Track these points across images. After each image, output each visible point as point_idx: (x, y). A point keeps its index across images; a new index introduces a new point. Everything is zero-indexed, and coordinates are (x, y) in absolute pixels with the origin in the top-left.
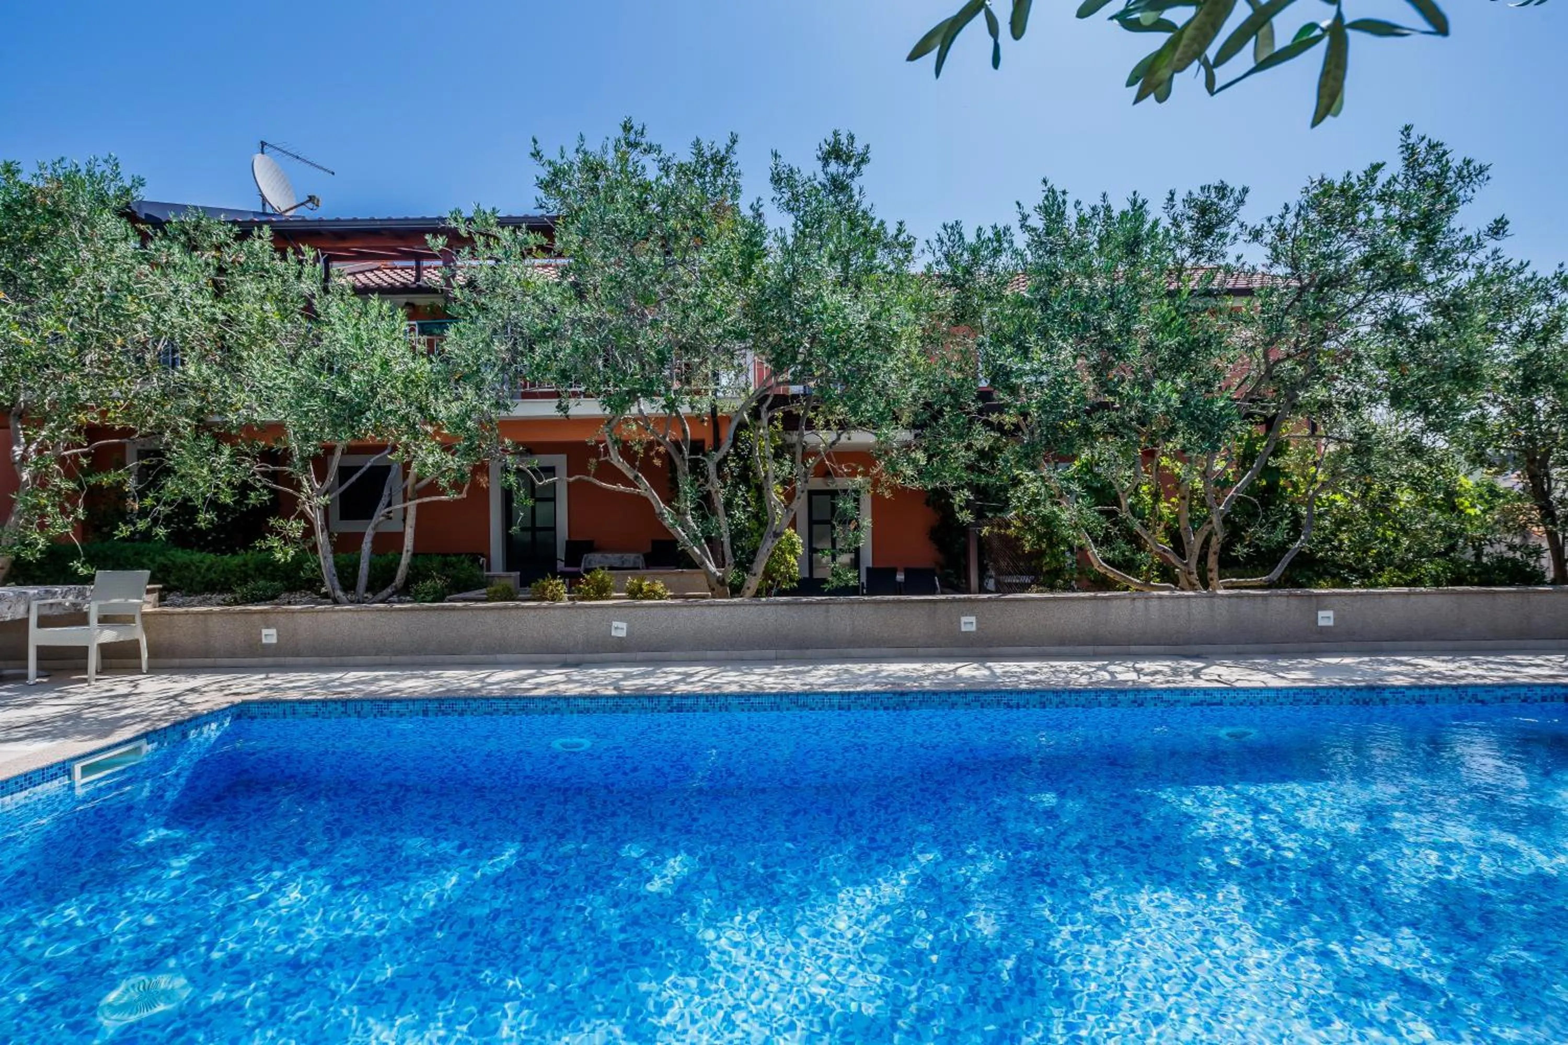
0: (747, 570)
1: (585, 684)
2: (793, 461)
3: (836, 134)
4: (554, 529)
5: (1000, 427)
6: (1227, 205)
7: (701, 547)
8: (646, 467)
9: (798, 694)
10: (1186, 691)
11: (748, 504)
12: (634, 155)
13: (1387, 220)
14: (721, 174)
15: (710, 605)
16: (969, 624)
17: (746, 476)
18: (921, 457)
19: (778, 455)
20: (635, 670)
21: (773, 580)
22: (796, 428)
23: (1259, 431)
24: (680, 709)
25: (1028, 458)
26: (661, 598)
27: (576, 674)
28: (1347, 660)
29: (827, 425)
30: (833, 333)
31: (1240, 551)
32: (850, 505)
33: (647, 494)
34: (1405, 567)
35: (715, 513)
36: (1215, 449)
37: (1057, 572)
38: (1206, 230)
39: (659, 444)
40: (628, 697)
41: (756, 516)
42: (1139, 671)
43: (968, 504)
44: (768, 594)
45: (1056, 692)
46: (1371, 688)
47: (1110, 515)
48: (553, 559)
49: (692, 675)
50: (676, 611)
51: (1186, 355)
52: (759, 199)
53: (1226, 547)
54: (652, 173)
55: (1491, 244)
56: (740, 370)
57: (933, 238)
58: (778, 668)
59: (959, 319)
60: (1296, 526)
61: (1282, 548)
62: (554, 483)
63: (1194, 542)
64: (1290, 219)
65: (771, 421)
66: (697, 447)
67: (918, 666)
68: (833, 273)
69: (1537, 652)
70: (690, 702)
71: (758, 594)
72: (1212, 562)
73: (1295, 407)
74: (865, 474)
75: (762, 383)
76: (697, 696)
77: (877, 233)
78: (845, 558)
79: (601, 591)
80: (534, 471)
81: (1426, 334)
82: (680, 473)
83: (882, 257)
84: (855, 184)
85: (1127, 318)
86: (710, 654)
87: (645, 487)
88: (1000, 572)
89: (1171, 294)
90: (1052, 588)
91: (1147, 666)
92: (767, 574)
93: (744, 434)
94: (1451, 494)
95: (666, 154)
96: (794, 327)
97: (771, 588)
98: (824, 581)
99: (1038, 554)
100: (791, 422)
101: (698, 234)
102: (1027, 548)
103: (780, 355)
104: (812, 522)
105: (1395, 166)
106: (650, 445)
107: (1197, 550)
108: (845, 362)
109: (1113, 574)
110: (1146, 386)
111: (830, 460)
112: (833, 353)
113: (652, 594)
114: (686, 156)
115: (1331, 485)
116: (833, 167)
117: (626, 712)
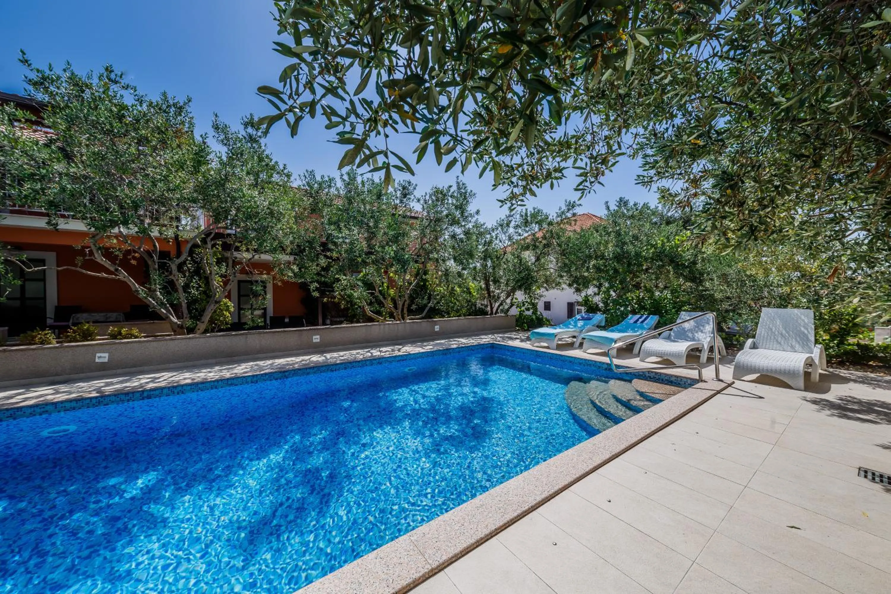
0: (199, 320)
1: (70, 393)
2: (227, 266)
3: (251, 115)
4: (44, 298)
5: (331, 258)
6: (411, 188)
7: (166, 308)
8: (125, 264)
9: (228, 379)
10: (396, 356)
11: (200, 286)
12: (114, 87)
13: (453, 204)
14: (181, 115)
15: (172, 339)
16: (316, 339)
17: (198, 271)
18: (295, 268)
19: (219, 262)
20: (115, 380)
21: (216, 324)
22: (229, 250)
23: (421, 266)
24: (149, 397)
25: (341, 270)
26: (136, 337)
27: (63, 388)
28: (443, 341)
29: (247, 250)
30: (248, 208)
31: (414, 307)
32: (259, 288)
33: (125, 280)
34: (457, 311)
35: (176, 291)
36: (405, 272)
37: (354, 316)
38: (405, 195)
39: (135, 252)
40: (109, 396)
41: (205, 292)
42: (381, 351)
43: (317, 289)
44: (213, 331)
45: (350, 363)
46: (447, 349)
47: (372, 294)
48: (44, 317)
49: (159, 378)
50: (148, 344)
51: (397, 238)
52: (206, 134)
53: (410, 306)
54: (129, 100)
55: (476, 217)
56: (194, 218)
57: (302, 175)
58: (217, 368)
59: (313, 211)
60: (429, 299)
61: (425, 306)
62: (44, 271)
63: (400, 303)
64: (427, 197)
65: (213, 246)
66: (164, 255)
67: (293, 359)
68: (249, 180)
69: (486, 334)
70: (157, 392)
71: (206, 331)
72: (405, 311)
73: (430, 259)
74: (268, 274)
75: (209, 226)
76: (162, 389)
77: (274, 166)
78: (258, 312)
79: (87, 336)
80: (23, 262)
81: (462, 240)
82: (151, 269)
83: (276, 178)
84: (263, 141)
85: (376, 222)
86: (172, 365)
87: (123, 275)
88: (332, 317)
89: (393, 215)
90: (352, 322)
91: (384, 349)
92: (212, 321)
93: (197, 250)
94: (468, 289)
95: (140, 92)
96: (226, 201)
97: (214, 328)
98: (245, 324)
99: (347, 309)
100: (226, 247)
101: (163, 142)
102: (342, 307)
103: (219, 214)
104: (240, 296)
105: (454, 188)
106: (128, 252)
107: (401, 306)
108: (255, 223)
109: (374, 316)
110: (383, 247)
111: (248, 266)
112: (249, 217)
113: (130, 336)
114: (156, 98)
115: (439, 285)
116: (250, 130)
117: (107, 404)
